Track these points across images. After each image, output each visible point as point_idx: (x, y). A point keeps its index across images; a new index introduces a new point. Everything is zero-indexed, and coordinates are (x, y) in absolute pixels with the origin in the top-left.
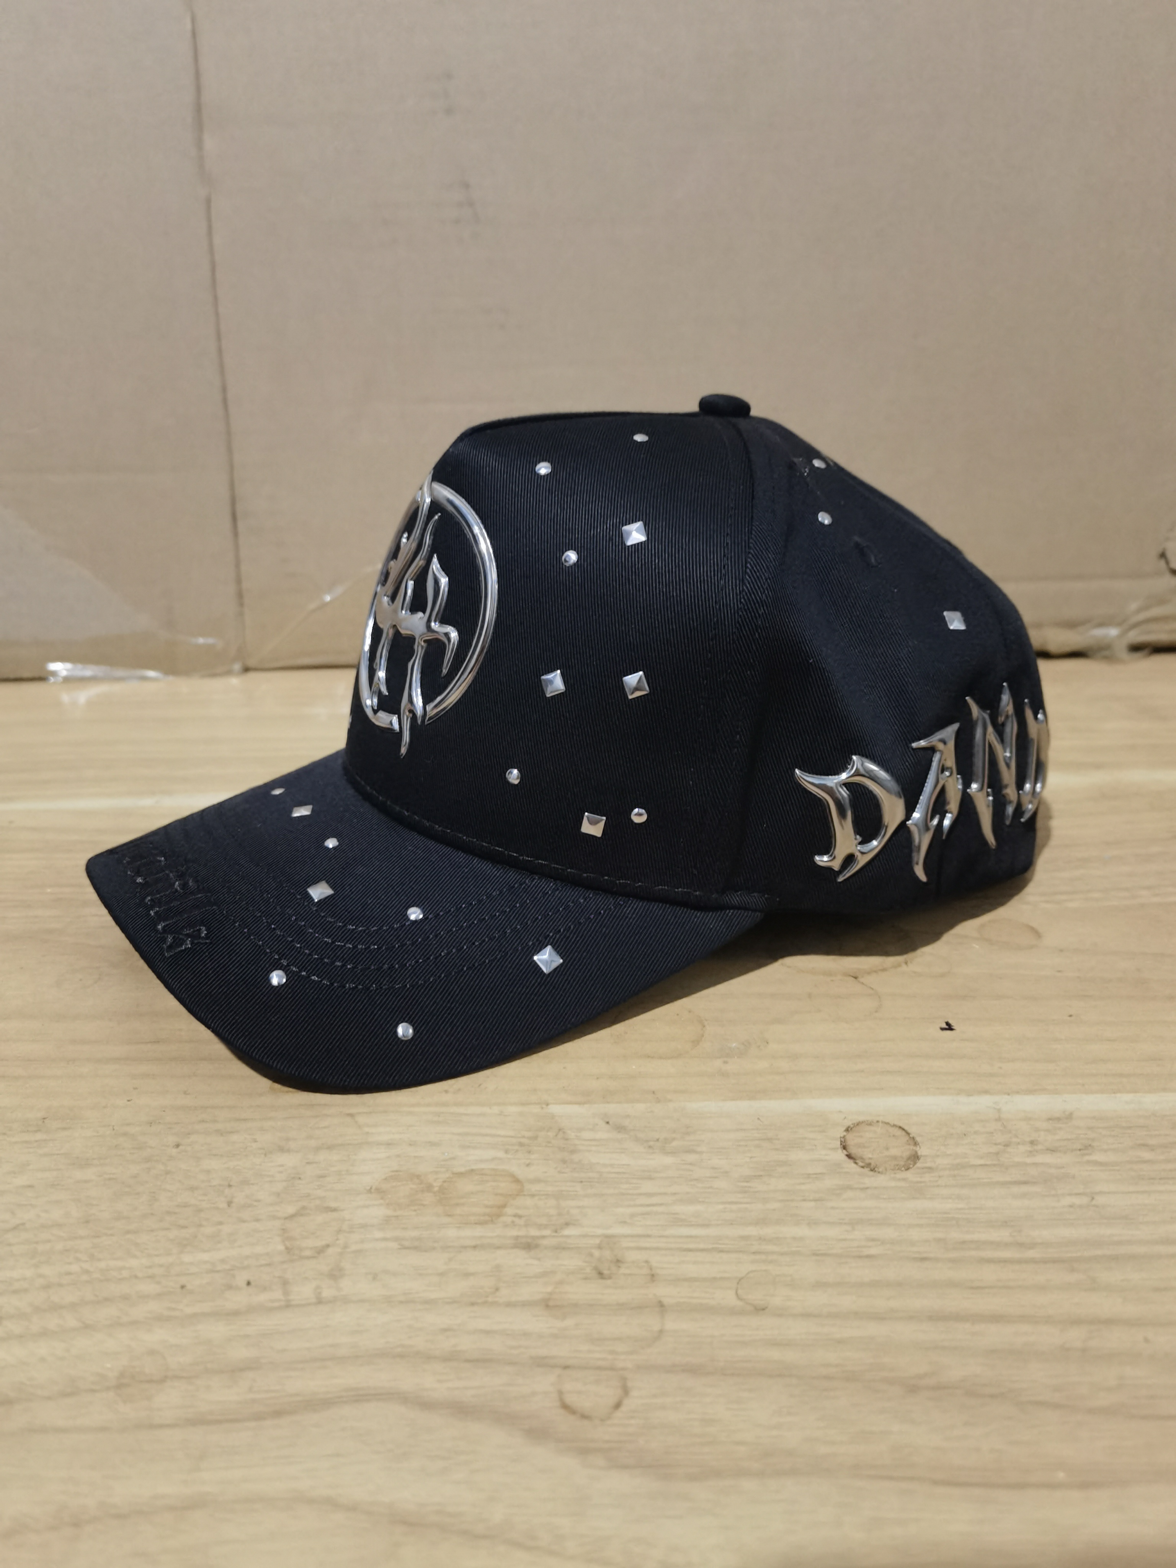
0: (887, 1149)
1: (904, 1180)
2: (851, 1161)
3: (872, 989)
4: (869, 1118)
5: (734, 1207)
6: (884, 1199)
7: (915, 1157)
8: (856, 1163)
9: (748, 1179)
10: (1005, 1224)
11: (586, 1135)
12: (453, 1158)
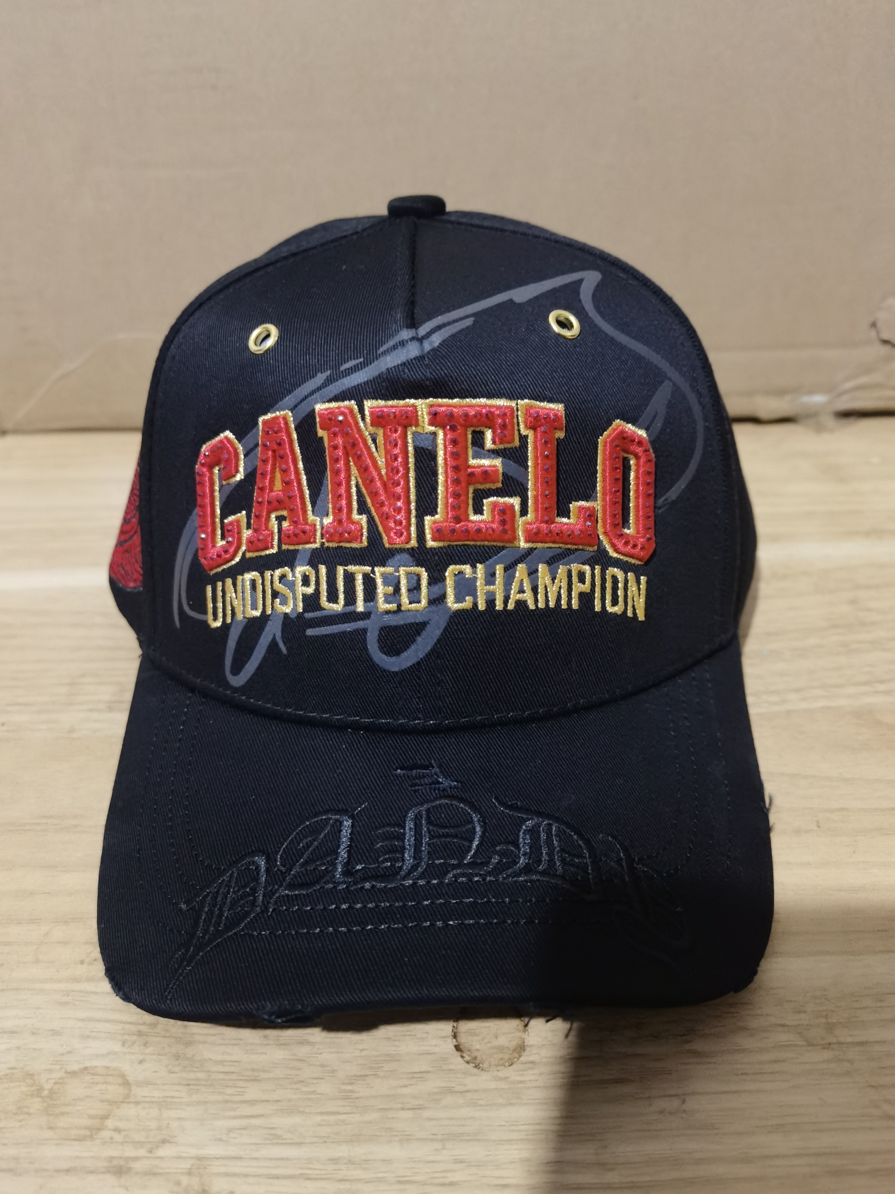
1: (506, 1079)
2: (459, 1053)
5: (332, 1118)
6: (480, 1106)
8: (462, 1057)
9: (353, 1080)
12: (69, 1052)
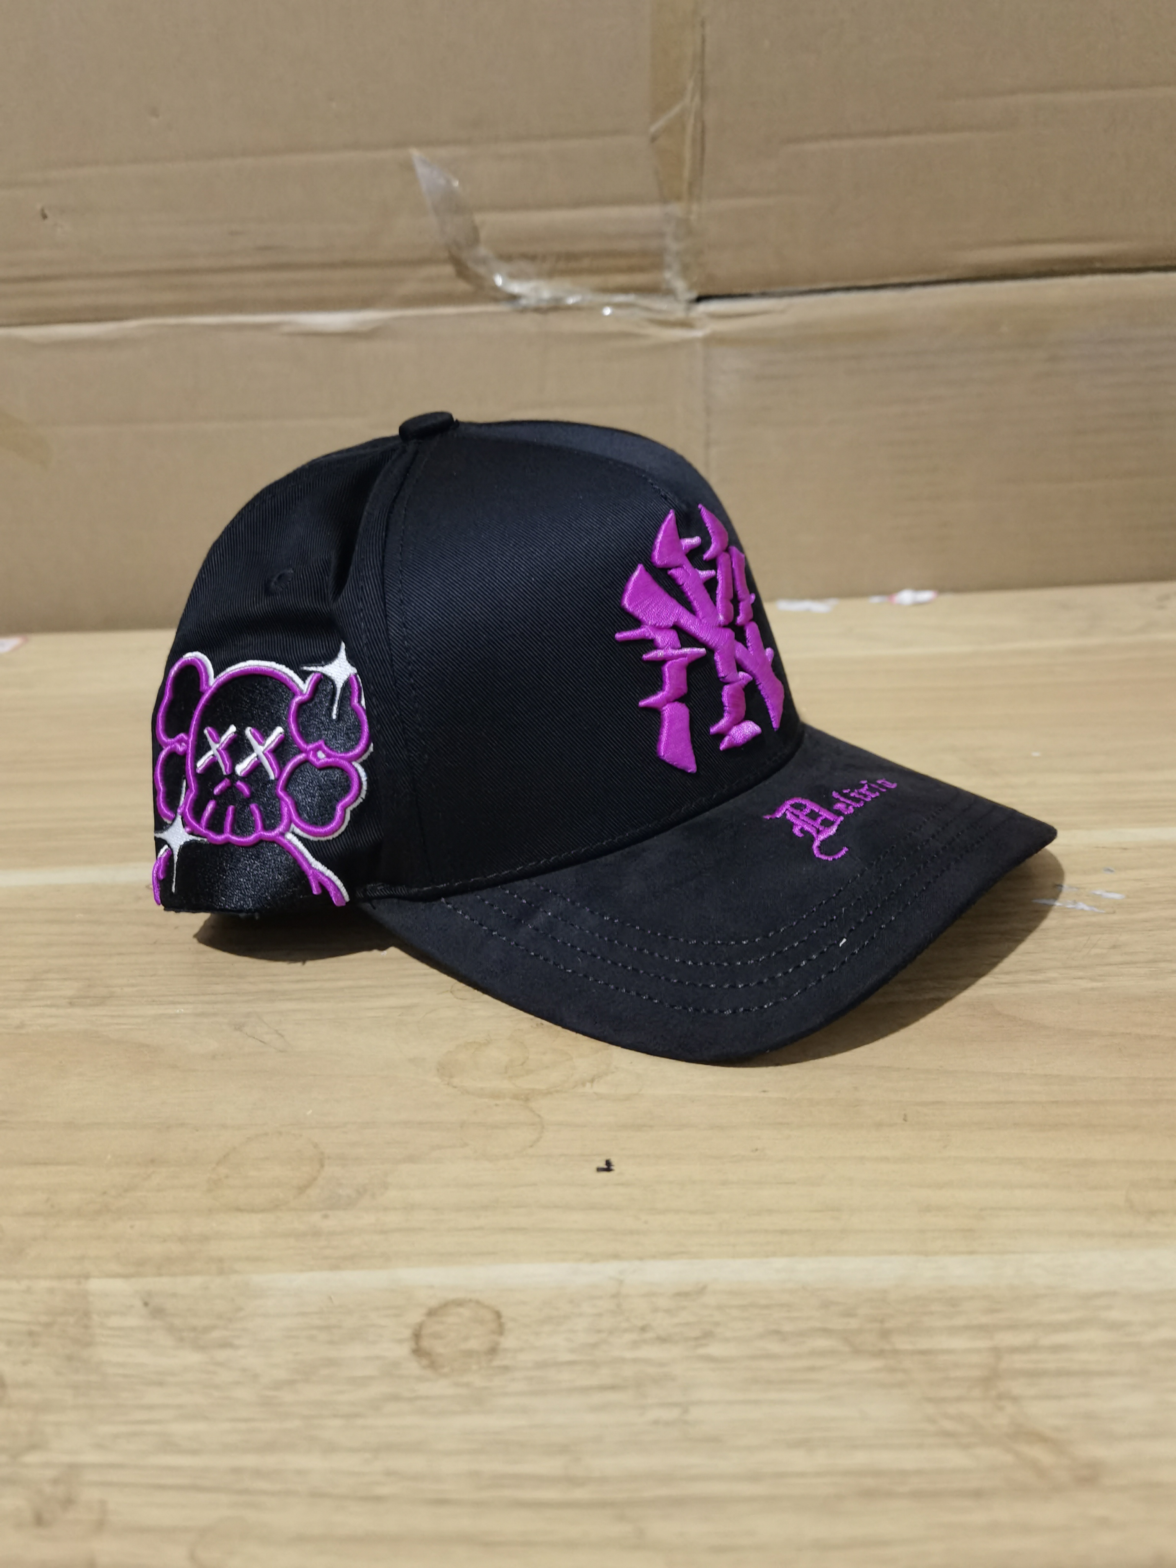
0: (466, 1339)
3: (539, 1116)
4: (460, 1295)
7: (493, 1351)
10: (564, 1449)
11: (114, 1321)
